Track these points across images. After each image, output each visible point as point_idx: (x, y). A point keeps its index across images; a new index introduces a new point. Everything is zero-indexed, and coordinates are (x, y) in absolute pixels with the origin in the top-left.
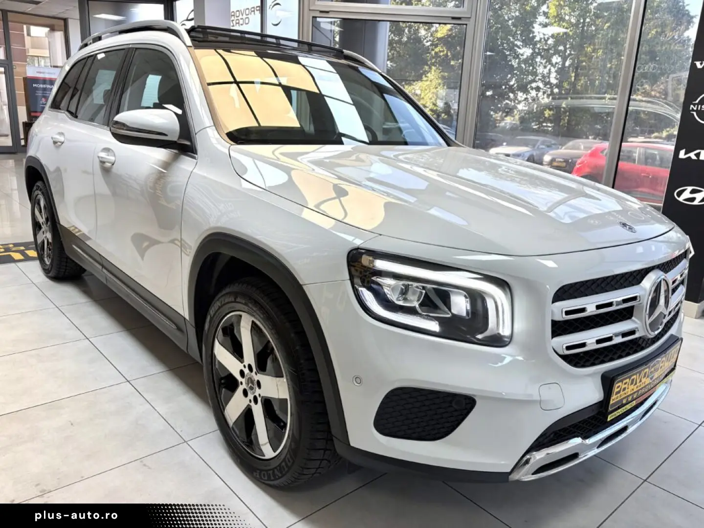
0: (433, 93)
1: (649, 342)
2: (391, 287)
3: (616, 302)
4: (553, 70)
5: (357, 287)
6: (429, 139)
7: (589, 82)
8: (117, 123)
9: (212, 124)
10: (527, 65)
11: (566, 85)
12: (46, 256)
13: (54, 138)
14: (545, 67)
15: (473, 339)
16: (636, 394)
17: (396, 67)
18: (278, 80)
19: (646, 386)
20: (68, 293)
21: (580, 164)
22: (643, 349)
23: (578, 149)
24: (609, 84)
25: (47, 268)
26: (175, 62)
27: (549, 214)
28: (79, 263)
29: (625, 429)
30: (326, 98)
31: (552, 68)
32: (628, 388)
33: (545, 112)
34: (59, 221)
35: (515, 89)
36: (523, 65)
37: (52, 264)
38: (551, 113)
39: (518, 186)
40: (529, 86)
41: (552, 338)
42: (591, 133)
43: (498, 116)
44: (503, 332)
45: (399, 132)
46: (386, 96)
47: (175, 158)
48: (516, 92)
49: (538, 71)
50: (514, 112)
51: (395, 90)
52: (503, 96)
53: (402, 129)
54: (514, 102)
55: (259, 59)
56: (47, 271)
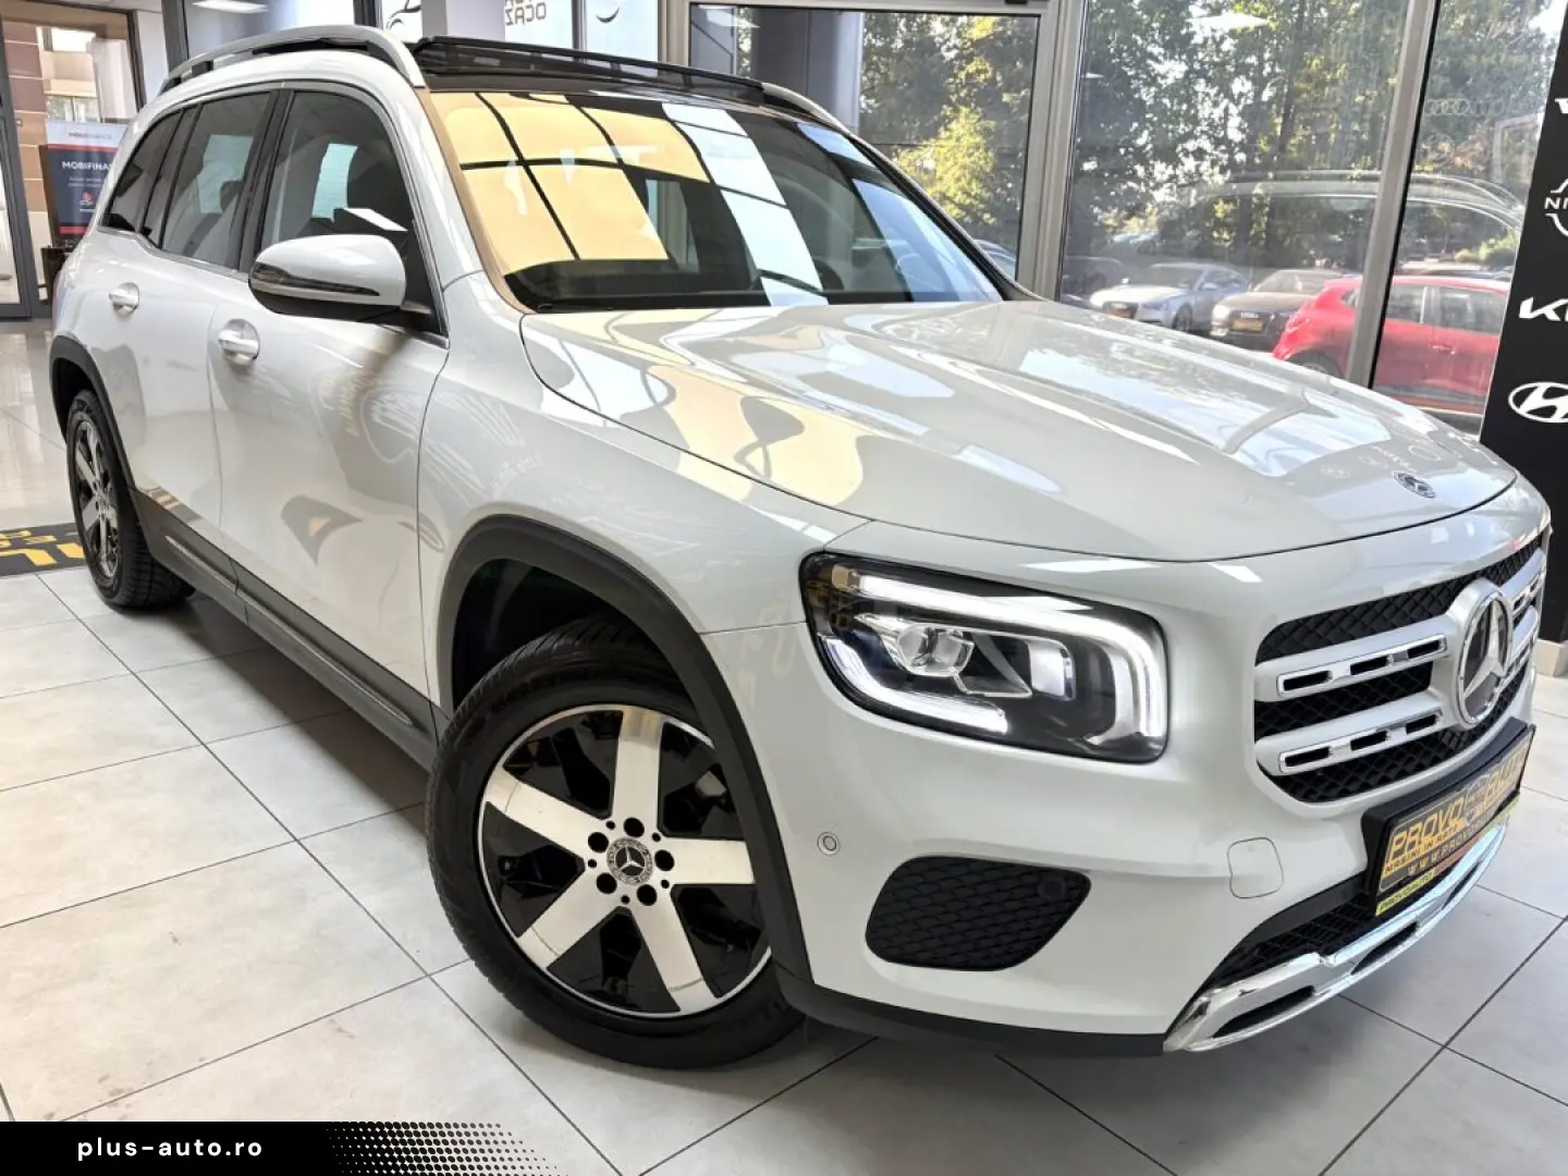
0: (964, 167)
1: (1464, 739)
2: (900, 637)
3: (1394, 655)
4: (1234, 110)
5: (823, 638)
6: (959, 283)
7: (1314, 137)
8: (263, 267)
9: (480, 267)
10: (1176, 101)
11: (1262, 145)
12: (104, 556)
13: (117, 296)
14: (1216, 104)
15: (1079, 745)
16: (1436, 854)
17: (879, 108)
18: (616, 152)
19: (1458, 834)
20: (158, 641)
21: (1295, 325)
22: (1450, 754)
23: (1292, 290)
24: (1360, 143)
25: (108, 585)
26: (388, 125)
27: (1230, 456)
28: (178, 573)
29: (1410, 930)
30: (724, 193)
31: (1232, 106)
32: (1420, 842)
33: (1216, 207)
34: (133, 482)
35: (1148, 156)
36: (1166, 101)
37: (119, 575)
38: (1229, 207)
39: (1157, 390)
40: (1179, 148)
41: (1256, 740)
42: (1321, 253)
43: (1109, 218)
44: (1148, 729)
45: (886, 260)
46: (858, 184)
47: (398, 345)
48: (1151, 162)
49: (1200, 115)
50: (1145, 207)
51: (879, 172)
52: (1123, 173)
53: (895, 253)
54: (1147, 185)
55: (572, 109)
56: (108, 593)
